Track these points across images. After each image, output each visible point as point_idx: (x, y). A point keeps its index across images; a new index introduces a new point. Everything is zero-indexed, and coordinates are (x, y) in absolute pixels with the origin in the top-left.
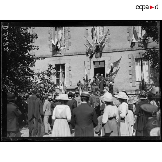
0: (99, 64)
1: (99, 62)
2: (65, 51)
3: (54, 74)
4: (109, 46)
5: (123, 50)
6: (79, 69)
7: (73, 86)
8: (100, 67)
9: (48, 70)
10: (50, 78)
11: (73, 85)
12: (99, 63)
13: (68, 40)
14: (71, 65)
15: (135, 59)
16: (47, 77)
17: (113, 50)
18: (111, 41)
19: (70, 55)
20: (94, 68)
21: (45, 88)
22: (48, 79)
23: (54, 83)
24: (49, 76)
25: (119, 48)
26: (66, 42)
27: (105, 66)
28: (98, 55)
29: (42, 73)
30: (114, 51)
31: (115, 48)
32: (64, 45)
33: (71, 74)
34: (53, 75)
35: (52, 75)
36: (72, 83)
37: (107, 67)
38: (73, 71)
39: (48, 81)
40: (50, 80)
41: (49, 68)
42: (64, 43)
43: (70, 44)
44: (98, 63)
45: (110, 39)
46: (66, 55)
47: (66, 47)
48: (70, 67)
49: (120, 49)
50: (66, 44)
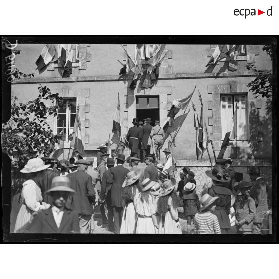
0: (148, 103)
1: (148, 97)
2: (79, 73)
3: (53, 111)
4: (169, 67)
5: (197, 76)
6: (106, 111)
7: (91, 145)
8: (149, 107)
9: (38, 99)
10: (42, 121)
11: (91, 143)
12: (148, 100)
13: (85, 50)
14: (89, 101)
15: (222, 95)
16: (36, 117)
17: (177, 74)
18: (174, 56)
19: (88, 80)
20: (137, 110)
21: (28, 143)
22: (38, 122)
23: (52, 131)
24: (39, 116)
25: (190, 72)
26: (80, 54)
27: (159, 107)
28: (147, 84)
29: (22, 108)
30: (179, 77)
31: (182, 72)
32: (78, 59)
33: (89, 120)
34: (51, 114)
35: (48, 114)
36: (91, 139)
37: (164, 109)
38: (93, 113)
39: (37, 127)
40: (42, 125)
41: (40, 96)
42: (77, 56)
43: (90, 58)
44: (146, 99)
45: (172, 53)
46: (80, 80)
47: (80, 63)
48: (86, 106)
49: (192, 74)
50: (80, 57)
